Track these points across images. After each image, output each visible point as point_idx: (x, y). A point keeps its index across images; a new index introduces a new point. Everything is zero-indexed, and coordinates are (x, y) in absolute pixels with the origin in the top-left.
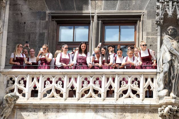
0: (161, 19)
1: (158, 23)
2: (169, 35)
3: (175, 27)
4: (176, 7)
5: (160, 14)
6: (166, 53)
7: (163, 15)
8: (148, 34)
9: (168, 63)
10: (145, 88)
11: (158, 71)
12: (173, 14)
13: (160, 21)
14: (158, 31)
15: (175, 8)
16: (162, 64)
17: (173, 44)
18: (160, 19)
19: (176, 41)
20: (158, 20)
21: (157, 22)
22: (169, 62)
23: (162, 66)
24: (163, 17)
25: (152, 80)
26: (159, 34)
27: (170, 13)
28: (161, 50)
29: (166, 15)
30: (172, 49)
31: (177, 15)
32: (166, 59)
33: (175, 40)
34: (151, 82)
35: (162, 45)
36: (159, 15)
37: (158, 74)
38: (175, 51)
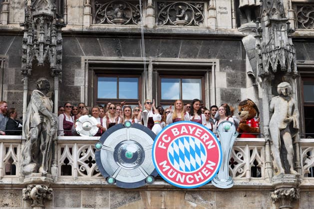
0: (29, 68)
1: (25, 72)
2: (38, 89)
3: (47, 78)
4: (48, 52)
5: (28, 61)
6: (34, 114)
7: (32, 62)
8: (10, 87)
9: (37, 128)
10: (4, 161)
11: (24, 138)
12: (44, 62)
13: (27, 71)
14: (24, 84)
15: (48, 54)
16: (28, 128)
17: (44, 102)
18: (27, 68)
19: (48, 98)
20: (25, 68)
21: (23, 71)
22: (38, 126)
23: (29, 131)
24: (31, 64)
25: (15, 150)
26: (25, 87)
27: (41, 59)
28: (28, 109)
29: (35, 62)
30: (43, 109)
31: (50, 63)
32: (34, 121)
33: (47, 96)
34: (13, 154)
35: (30, 103)
36: (26, 61)
37: (23, 143)
38: (47, 111)
